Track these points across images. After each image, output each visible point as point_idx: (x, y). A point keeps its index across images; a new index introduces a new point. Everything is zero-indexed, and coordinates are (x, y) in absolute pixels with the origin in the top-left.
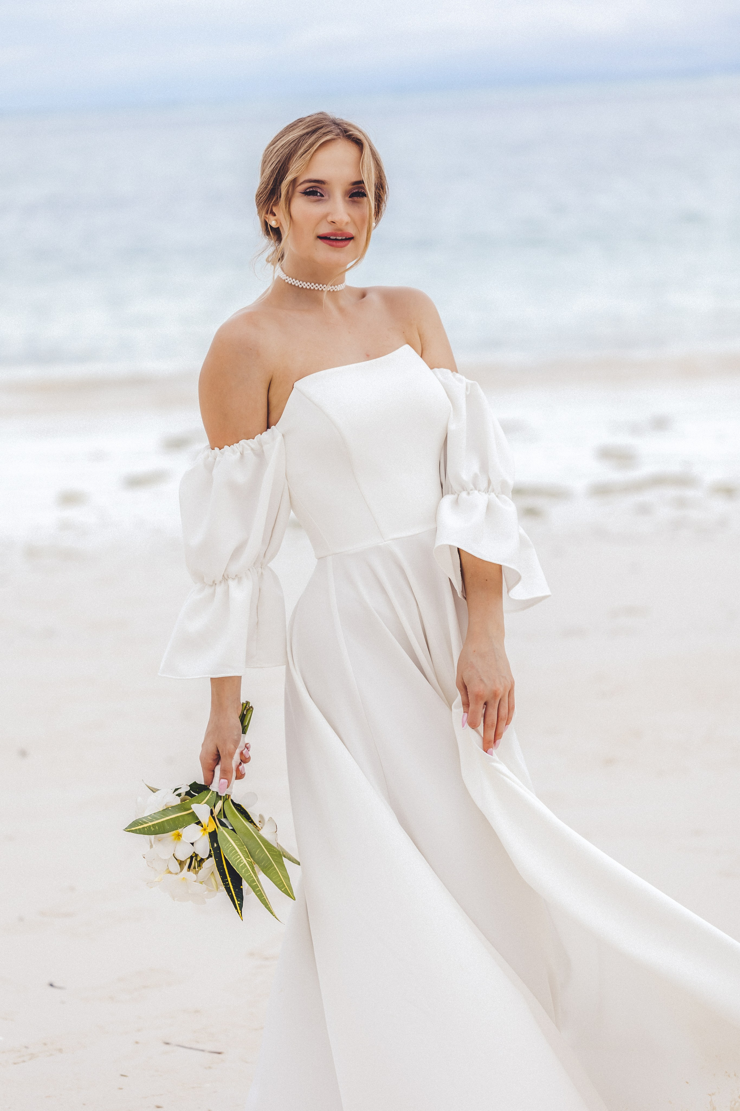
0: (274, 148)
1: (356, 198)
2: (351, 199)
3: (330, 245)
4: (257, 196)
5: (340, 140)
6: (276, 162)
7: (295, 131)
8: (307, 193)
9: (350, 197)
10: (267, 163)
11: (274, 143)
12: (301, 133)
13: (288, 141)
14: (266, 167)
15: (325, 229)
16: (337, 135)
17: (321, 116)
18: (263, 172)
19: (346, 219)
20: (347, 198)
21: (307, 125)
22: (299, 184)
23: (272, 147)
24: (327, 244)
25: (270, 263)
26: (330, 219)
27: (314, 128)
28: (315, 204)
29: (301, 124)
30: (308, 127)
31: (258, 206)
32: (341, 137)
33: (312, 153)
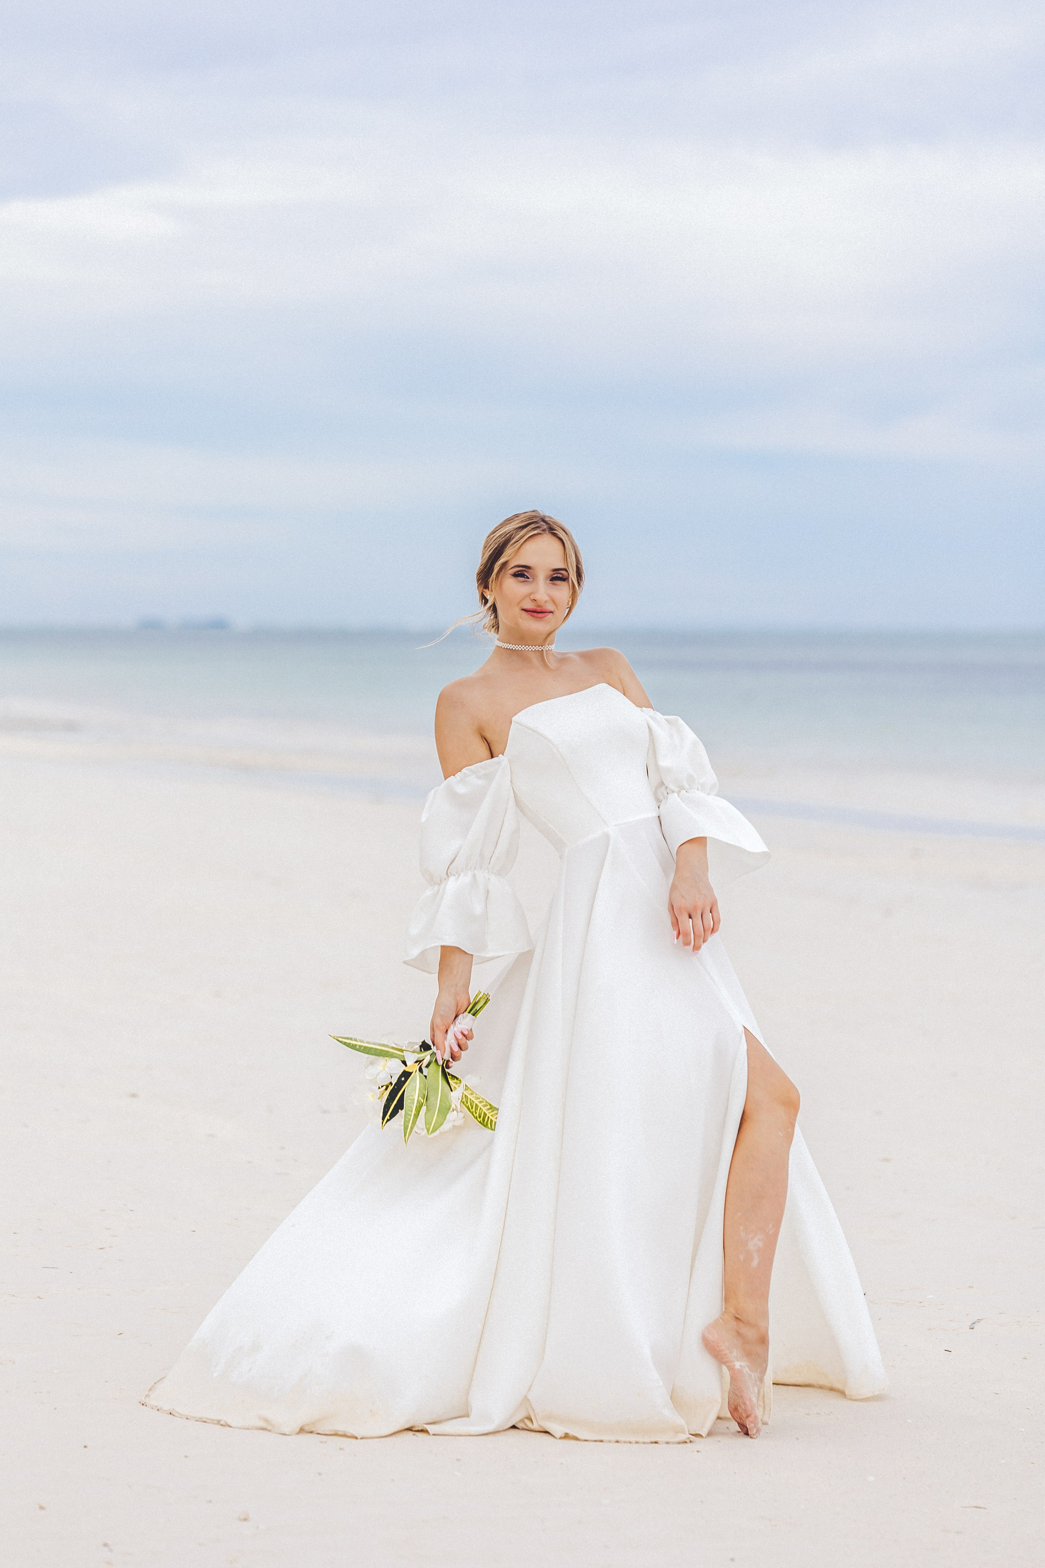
0: (493, 537)
1: (555, 582)
2: (551, 582)
3: (532, 616)
4: (478, 574)
5: (545, 535)
6: (494, 549)
7: (513, 523)
8: (516, 575)
9: (550, 580)
10: (487, 548)
11: (494, 532)
12: (515, 527)
13: (505, 532)
14: (486, 552)
15: (529, 605)
16: (543, 531)
17: (534, 514)
18: (484, 554)
19: (546, 598)
20: (548, 581)
21: (521, 520)
22: (510, 568)
23: (492, 536)
24: (529, 614)
25: (487, 629)
26: (532, 597)
27: (526, 523)
28: (522, 584)
29: (516, 518)
30: (522, 522)
31: (478, 582)
32: (547, 532)
33: (521, 543)
